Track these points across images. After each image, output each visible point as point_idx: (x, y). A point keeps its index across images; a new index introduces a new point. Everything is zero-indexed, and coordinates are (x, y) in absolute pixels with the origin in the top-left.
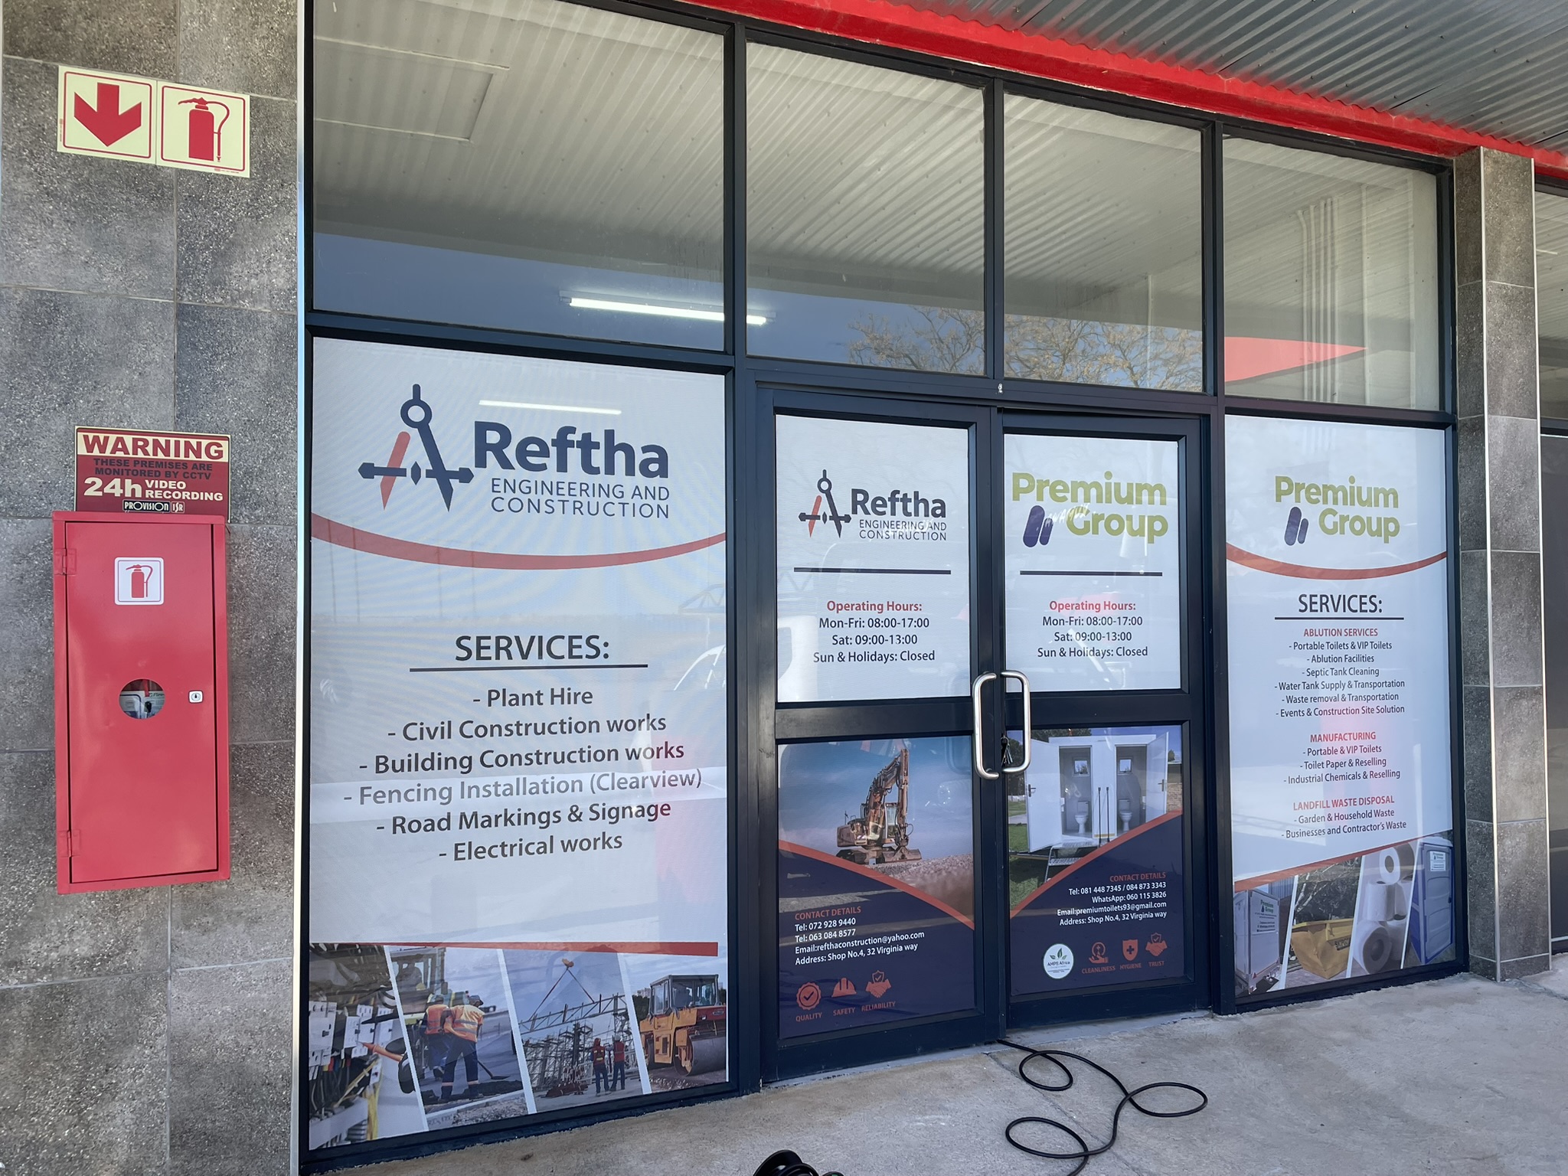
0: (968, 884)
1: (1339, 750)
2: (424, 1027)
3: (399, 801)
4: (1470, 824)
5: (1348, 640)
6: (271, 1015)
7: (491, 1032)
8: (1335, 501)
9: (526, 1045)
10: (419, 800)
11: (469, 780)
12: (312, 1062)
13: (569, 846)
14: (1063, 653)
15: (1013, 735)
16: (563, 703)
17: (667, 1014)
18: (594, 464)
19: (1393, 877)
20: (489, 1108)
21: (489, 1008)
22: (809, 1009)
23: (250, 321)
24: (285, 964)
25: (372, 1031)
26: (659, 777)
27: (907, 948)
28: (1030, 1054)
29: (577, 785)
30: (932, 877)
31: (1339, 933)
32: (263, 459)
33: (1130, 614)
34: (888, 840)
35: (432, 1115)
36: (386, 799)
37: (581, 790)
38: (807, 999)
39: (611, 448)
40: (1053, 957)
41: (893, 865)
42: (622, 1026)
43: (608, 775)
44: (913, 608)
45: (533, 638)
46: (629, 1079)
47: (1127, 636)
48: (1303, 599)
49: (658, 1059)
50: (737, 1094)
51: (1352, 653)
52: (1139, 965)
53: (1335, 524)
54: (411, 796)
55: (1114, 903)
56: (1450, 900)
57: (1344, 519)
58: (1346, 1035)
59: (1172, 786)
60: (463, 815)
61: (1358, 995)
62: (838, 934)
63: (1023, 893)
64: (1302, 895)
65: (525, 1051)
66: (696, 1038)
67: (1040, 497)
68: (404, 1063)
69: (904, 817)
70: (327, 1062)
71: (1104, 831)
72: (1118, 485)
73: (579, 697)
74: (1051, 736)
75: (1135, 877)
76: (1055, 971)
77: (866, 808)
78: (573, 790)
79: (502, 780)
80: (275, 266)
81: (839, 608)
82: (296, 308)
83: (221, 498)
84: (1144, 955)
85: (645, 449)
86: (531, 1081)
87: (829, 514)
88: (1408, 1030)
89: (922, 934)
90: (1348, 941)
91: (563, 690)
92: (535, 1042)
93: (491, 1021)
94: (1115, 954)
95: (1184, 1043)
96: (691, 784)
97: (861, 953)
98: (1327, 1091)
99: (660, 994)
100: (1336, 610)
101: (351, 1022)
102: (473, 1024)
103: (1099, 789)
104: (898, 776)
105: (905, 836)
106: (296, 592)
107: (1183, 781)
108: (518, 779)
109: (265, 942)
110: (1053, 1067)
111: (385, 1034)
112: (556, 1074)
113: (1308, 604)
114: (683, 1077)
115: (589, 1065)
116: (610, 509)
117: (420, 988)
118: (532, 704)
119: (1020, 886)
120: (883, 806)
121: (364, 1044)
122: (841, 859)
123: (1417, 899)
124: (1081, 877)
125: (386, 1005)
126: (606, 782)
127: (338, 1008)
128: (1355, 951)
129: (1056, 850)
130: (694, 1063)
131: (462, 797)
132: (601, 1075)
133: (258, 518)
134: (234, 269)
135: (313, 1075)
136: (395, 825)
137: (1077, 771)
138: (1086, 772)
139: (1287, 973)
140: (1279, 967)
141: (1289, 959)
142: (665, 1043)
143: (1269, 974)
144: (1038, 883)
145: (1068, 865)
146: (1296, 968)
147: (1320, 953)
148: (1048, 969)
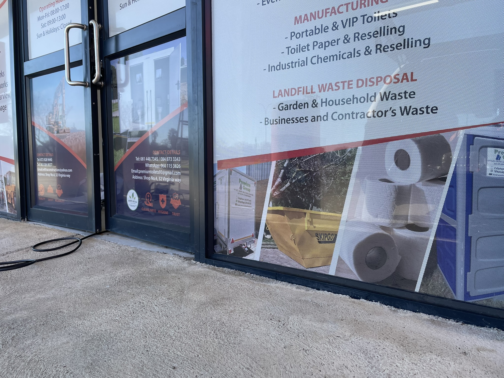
1: (331, 26)
14: (129, 3)
17: (9, 185)
22: (42, 195)
26: (4, 95)
30: (74, 142)
31: (321, 226)
34: (60, 122)
38: (41, 191)
40: (130, 197)
41: (62, 135)
42: (3, 186)
49: (9, 201)
52: (167, 213)
55: (155, 169)
59: (183, 84)
63: (119, 157)
64: (279, 180)
69: (64, 111)
71: (150, 121)
75: (164, 153)
76: (132, 206)
81: (42, 9)
89: (71, 170)
97: (54, 175)
99: (8, 177)
103: (147, 92)
114: (13, 210)
119: (118, 153)
120: (58, 105)
128: (342, 250)
137: (137, 81)
138: (141, 81)
139: (262, 248)
140: (254, 240)
141: (264, 236)
142: (10, 196)
143: (245, 244)
144: (124, 152)
145: (135, 142)
146: (272, 246)
147: (297, 240)
148: (129, 203)
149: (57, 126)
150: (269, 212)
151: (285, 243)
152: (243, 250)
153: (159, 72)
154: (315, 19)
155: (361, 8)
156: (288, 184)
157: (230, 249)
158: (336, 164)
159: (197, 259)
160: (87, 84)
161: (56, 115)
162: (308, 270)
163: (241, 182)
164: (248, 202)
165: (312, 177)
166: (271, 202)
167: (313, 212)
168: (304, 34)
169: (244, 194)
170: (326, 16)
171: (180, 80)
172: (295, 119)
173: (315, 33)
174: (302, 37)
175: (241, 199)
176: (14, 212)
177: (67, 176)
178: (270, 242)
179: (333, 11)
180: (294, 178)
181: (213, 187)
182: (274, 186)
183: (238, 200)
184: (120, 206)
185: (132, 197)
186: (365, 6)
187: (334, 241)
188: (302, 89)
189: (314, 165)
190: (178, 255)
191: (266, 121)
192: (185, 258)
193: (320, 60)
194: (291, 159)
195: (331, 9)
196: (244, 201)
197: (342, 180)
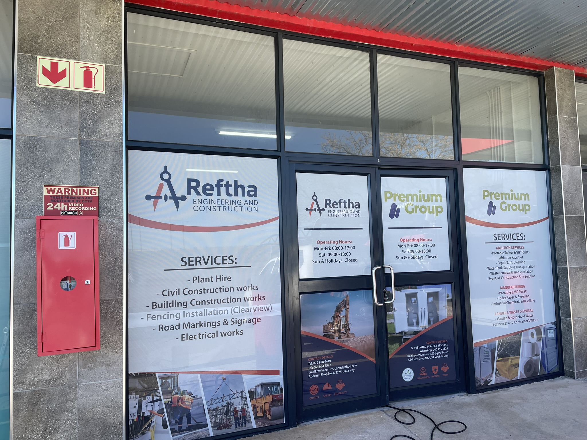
0: (373, 346)
1: (511, 292)
2: (171, 404)
3: (161, 319)
4: (562, 319)
5: (513, 250)
6: (115, 400)
7: (196, 405)
8: (506, 199)
9: (209, 410)
10: (168, 318)
11: (186, 311)
12: (130, 418)
13: (223, 334)
14: (405, 258)
15: (388, 289)
16: (220, 281)
17: (261, 397)
18: (230, 193)
19: (534, 340)
20: (196, 434)
21: (195, 396)
22: (314, 394)
23: (106, 145)
24: (120, 381)
25: (152, 406)
26: (256, 308)
27: (350, 371)
28: (398, 410)
29: (226, 311)
30: (359, 343)
31: (514, 362)
32: (111, 195)
33: (430, 243)
34: (342, 330)
35: (174, 437)
36: (156, 318)
37: (227, 313)
38: (313, 391)
39: (236, 187)
40: (406, 373)
41: (344, 339)
42: (245, 402)
43: (237, 307)
44: (349, 242)
45: (209, 257)
46: (247, 423)
47: (429, 251)
48: (495, 235)
49: (258, 415)
50: (288, 428)
51: (514, 255)
52: (439, 376)
53: (506, 207)
54: (165, 317)
55: (428, 352)
56: (556, 348)
57: (509, 205)
58: (518, 401)
59: (448, 307)
60: (184, 324)
61: (522, 385)
62: (324, 366)
63: (393, 349)
64: (500, 347)
65: (209, 413)
66: (272, 406)
67: (395, 200)
68: (164, 418)
69: (348, 321)
70: (135, 418)
71: (424, 325)
72: (424, 195)
73: (226, 279)
74: (402, 289)
75: (436, 342)
76: (407, 379)
77: (334, 318)
78: (225, 314)
79: (199, 310)
80: (115, 125)
81: (321, 243)
82: (122, 140)
83: (96, 209)
84: (440, 372)
85: (249, 187)
86: (211, 424)
87: (317, 208)
88: (542, 399)
89: (356, 365)
90: (518, 365)
91: (220, 276)
92: (213, 409)
93: (196, 401)
94: (429, 371)
95: (457, 405)
96: (268, 310)
97: (333, 373)
98: (512, 422)
99: (259, 390)
100: (508, 239)
101: (144, 402)
102: (189, 402)
103: (421, 309)
104: (345, 306)
105: (348, 328)
106: (123, 243)
107: (452, 305)
108: (204, 310)
109: (113, 373)
110: (407, 415)
111: (157, 407)
112: (221, 421)
113: (497, 237)
114: (268, 421)
115: (232, 418)
116: (236, 209)
117: (169, 389)
118: (209, 282)
119: (393, 346)
120: (340, 317)
121: (149, 411)
122: (325, 337)
123: (544, 348)
124: (415, 343)
125: (156, 396)
126: (237, 310)
127: (139, 397)
128: (521, 369)
129: (405, 332)
130: (272, 416)
131: (184, 317)
132: (237, 421)
133: (109, 216)
134: (100, 126)
135: (130, 423)
136: (159, 328)
137: (412, 302)
138: (416, 302)
139: (495, 378)
140: (492, 375)
141: (496, 372)
142: (261, 409)
144: (399, 345)
145: (410, 338)
147: (507, 370)
148: (404, 377)
149: (338, 333)
150: (497, 361)
151: (503, 372)
153: (431, 299)
156: (503, 348)
164: (488, 359)
166: (497, 357)
168: (504, 293)
171: (446, 305)
173: (507, 293)
178: (498, 374)
183: (484, 359)
186: (520, 288)
190: (459, 395)
192: (465, 395)
193: (509, 303)
194: (503, 339)
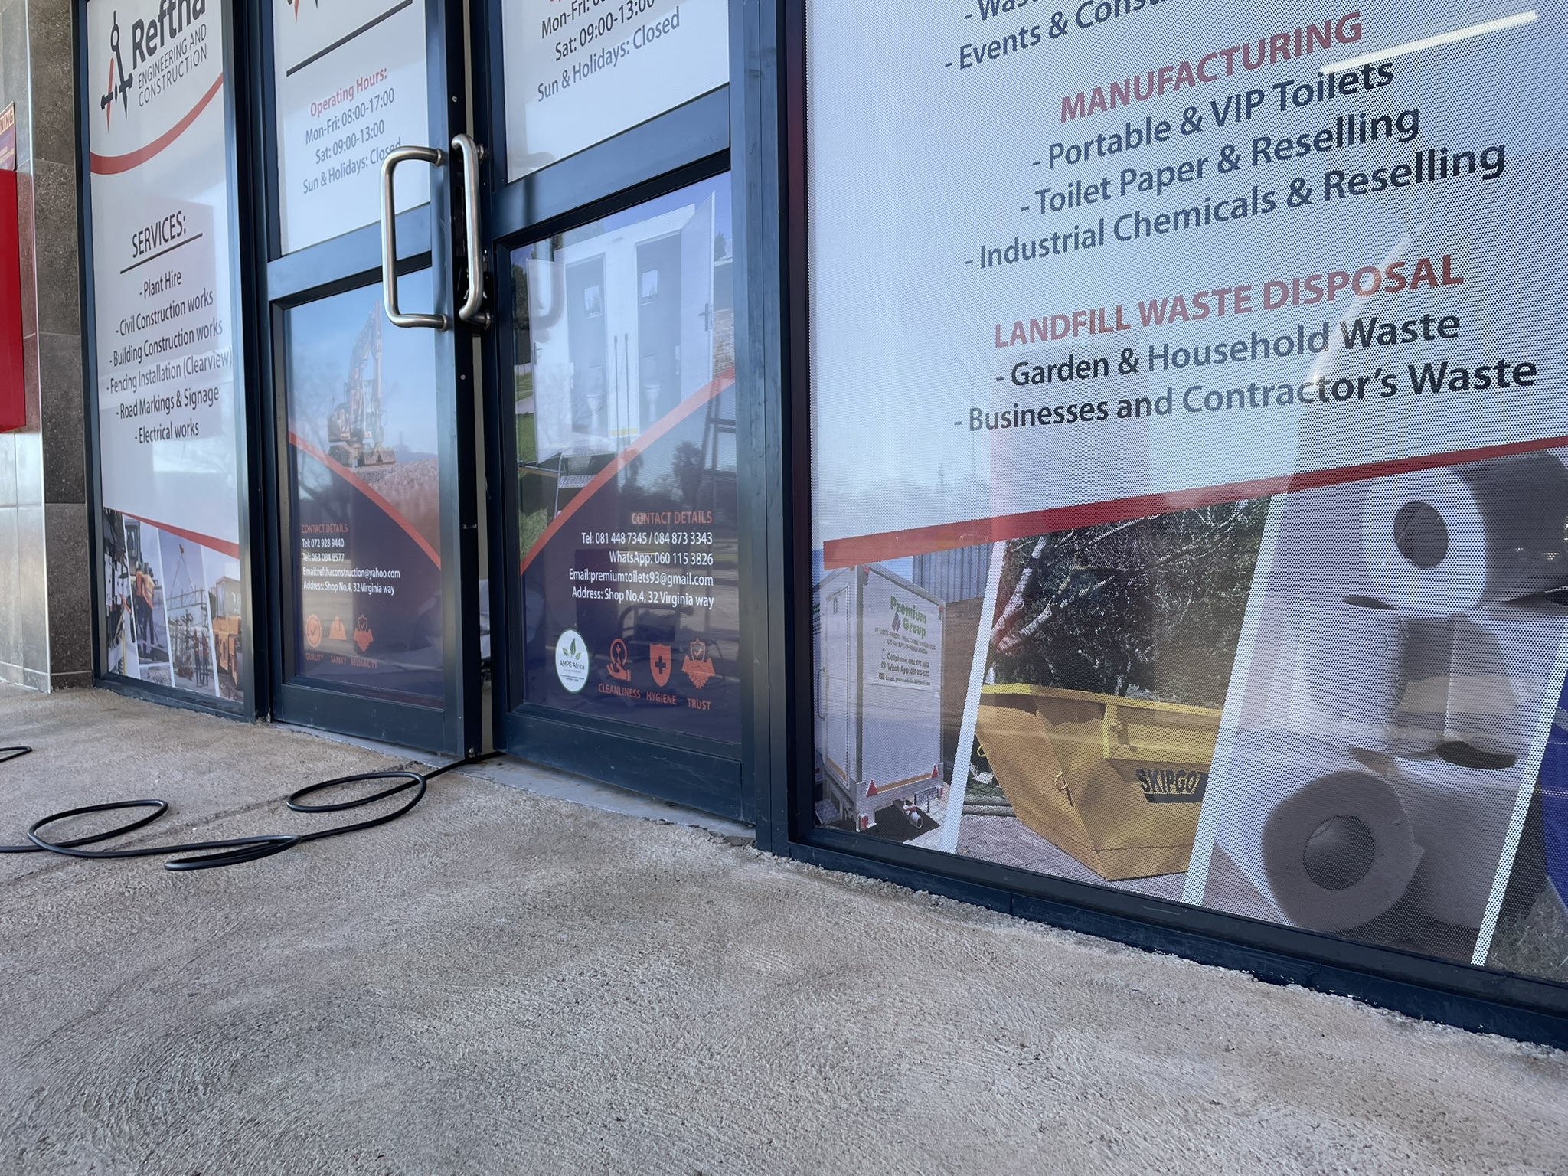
1: (1176, 121)
2: (136, 588)
13: (177, 432)
17: (224, 617)
19: (1442, 589)
20: (158, 672)
22: (314, 647)
26: (212, 357)
29: (179, 370)
30: (405, 489)
31: (1154, 745)
38: (313, 633)
40: (565, 652)
41: (371, 469)
42: (205, 621)
44: (379, 78)
45: (157, 225)
46: (209, 677)
54: (125, 385)
60: (141, 402)
63: (533, 533)
64: (1016, 599)
65: (169, 627)
68: (132, 617)
69: (378, 401)
71: (623, 424)
75: (666, 519)
76: (568, 678)
77: (348, 388)
81: (319, 110)
86: (172, 658)
89: (398, 573)
92: (172, 619)
99: (221, 594)
101: (116, 574)
102: (151, 593)
103: (616, 338)
108: (157, 367)
112: (181, 654)
114: (233, 689)
115: (193, 654)
118: (159, 291)
119: (530, 521)
120: (361, 387)
121: (120, 595)
124: (594, 513)
125: (125, 565)
126: (190, 366)
127: (112, 561)
128: (1226, 826)
129: (566, 461)
132: (197, 665)
136: (121, 411)
137: (588, 308)
138: (599, 307)
139: (964, 813)
140: (940, 788)
141: (970, 776)
142: (224, 648)
143: (912, 800)
144: (548, 518)
145: (580, 489)
146: (995, 809)
147: (1078, 790)
148: (561, 670)
149: (357, 445)
150: (985, 699)
151: (1040, 800)
152: (905, 819)
153: (652, 279)
154: (1126, 101)
155: (1273, 60)
156: (1047, 613)
157: (866, 814)
158: (1201, 550)
159: (765, 842)
160: (445, 321)
161: (356, 412)
162: (1113, 885)
163: (895, 608)
164: (918, 668)
165: (1122, 592)
166: (991, 670)
167: (1126, 701)
168: (1094, 148)
169: (905, 642)
170: (1161, 92)
171: (712, 302)
172: (1066, 408)
173: (1129, 146)
174: (1086, 158)
175: (897, 659)
176: (236, 695)
177: (385, 589)
178: (989, 794)
179: (1184, 75)
180: (1066, 593)
181: (811, 621)
182: (1001, 620)
183: (887, 661)
184: (534, 678)
185: (569, 651)
186: (1287, 56)
187: (1198, 796)
188: (1087, 318)
189: (1129, 553)
190: (706, 829)
191: (972, 419)
192: (727, 840)
193: (1143, 225)
194: (1054, 536)
195: (1177, 69)
196: (906, 666)
197: (1220, 598)
